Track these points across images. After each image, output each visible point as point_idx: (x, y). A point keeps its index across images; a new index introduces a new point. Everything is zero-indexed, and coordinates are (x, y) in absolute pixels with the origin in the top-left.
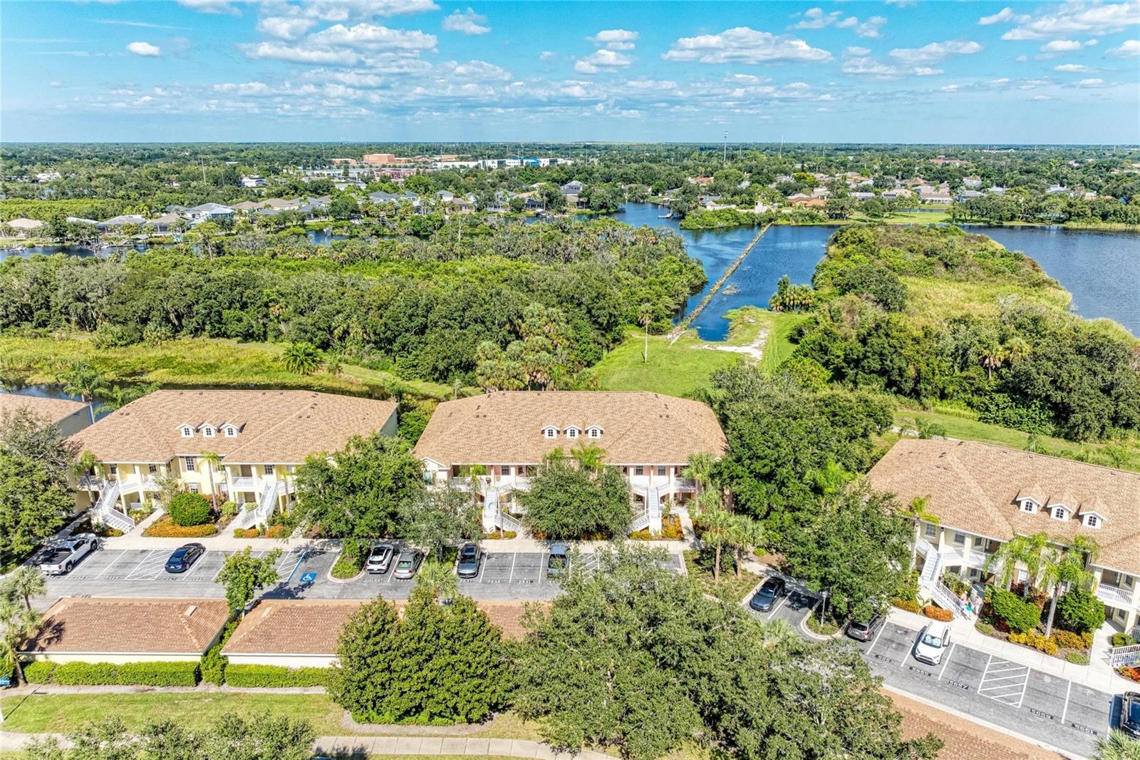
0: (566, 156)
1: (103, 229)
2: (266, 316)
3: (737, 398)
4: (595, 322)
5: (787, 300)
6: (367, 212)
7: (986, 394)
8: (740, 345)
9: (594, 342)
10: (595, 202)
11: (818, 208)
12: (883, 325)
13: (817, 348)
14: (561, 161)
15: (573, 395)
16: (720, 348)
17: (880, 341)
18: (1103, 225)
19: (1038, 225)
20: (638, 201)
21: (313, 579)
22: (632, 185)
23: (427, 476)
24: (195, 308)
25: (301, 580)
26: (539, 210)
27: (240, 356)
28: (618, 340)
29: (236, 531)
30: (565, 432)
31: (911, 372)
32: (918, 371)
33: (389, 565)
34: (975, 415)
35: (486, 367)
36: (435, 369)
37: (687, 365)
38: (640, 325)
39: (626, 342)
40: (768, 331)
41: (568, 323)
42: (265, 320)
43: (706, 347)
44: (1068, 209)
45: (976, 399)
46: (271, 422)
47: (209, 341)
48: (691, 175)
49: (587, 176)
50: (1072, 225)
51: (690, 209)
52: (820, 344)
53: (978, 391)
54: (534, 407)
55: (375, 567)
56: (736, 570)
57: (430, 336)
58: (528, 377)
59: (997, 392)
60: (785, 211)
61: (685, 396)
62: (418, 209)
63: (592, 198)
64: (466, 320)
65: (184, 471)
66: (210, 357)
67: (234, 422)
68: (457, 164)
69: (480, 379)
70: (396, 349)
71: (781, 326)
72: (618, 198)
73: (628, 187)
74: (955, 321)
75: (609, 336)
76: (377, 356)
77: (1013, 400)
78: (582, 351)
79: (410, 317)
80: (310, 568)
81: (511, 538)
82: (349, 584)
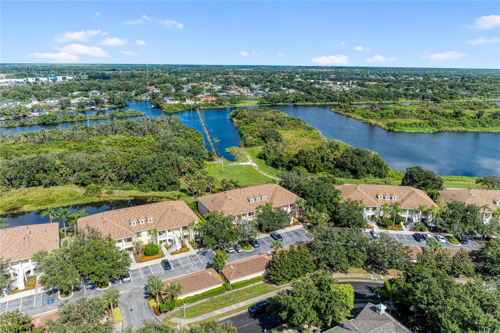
0: (66, 74)
7: (332, 169)
8: (245, 162)
11: (214, 101)
18: (306, 103)
19: (287, 104)
26: (93, 107)
27: (55, 193)
29: (171, 253)
30: (256, 200)
32: (315, 165)
37: (237, 171)
40: (248, 155)
43: (235, 164)
44: (295, 98)
45: (330, 171)
46: (161, 214)
50: (298, 103)
59: (335, 168)
68: (13, 81)
70: (137, 181)
71: (251, 153)
76: (128, 184)
77: (340, 170)
80: (209, 257)
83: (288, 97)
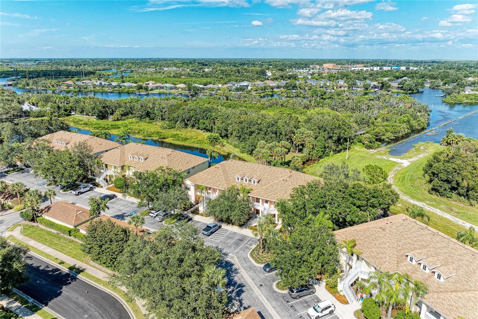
5: (449, 140)
8: (403, 159)
21: (134, 214)
22: (434, 80)
24: (192, 118)
25: (130, 213)
26: (376, 90)
30: (243, 179)
40: (426, 154)
43: (385, 157)
46: (155, 158)
63: (405, 85)
67: (143, 156)
68: (360, 69)
72: (420, 86)
73: (431, 81)
80: (137, 210)
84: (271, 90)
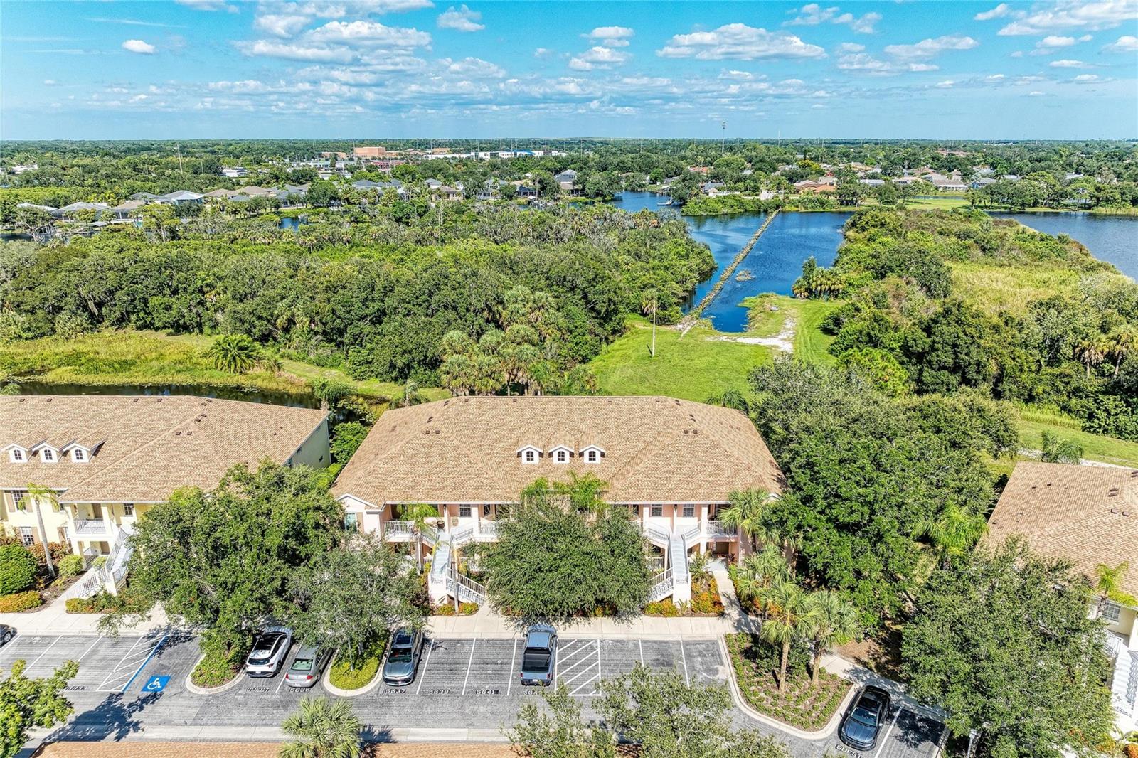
0: (561, 149)
1: (59, 216)
2: (201, 303)
3: (792, 405)
4: (593, 309)
5: (814, 285)
6: (347, 199)
7: (1087, 396)
8: (764, 337)
9: (591, 333)
10: (591, 189)
11: (828, 194)
12: (954, 310)
13: (865, 338)
14: (555, 153)
15: (562, 401)
16: (741, 340)
17: (952, 330)
18: (1134, 211)
19: (1062, 211)
20: (635, 190)
21: (163, 687)
22: (629, 174)
23: (350, 520)
24: (119, 294)
25: (145, 689)
26: (531, 197)
27: (165, 351)
28: (618, 331)
29: (68, 603)
30: (551, 455)
31: (993, 368)
32: (1002, 368)
33: (281, 663)
34: (1076, 422)
35: (451, 363)
36: (393, 366)
37: (704, 360)
38: (644, 314)
39: (628, 333)
40: (795, 320)
41: (558, 310)
42: (200, 309)
43: (724, 338)
44: (1096, 193)
45: (1074, 402)
46: (140, 441)
47: (134, 333)
48: (690, 164)
49: (582, 165)
50: (1102, 210)
51: (691, 196)
52: (869, 334)
53: (1077, 392)
54: (508, 419)
55: (258, 669)
56: (811, 673)
57: (388, 325)
58: (507, 376)
59: (1104, 393)
60: (793, 197)
61: (711, 401)
62: (401, 197)
63: (588, 185)
64: (434, 306)
65: (13, 511)
66: (129, 352)
67: (84, 441)
68: (449, 156)
69: (445, 379)
70: (346, 341)
71: (810, 315)
72: (615, 185)
73: (624, 175)
74: (1041, 304)
75: (609, 327)
76: (326, 350)
77: (1128, 404)
78: (577, 344)
79: (364, 301)
80: (163, 667)
81: (471, 613)
82: (215, 697)
83: (1069, 189)
84: (273, 210)
